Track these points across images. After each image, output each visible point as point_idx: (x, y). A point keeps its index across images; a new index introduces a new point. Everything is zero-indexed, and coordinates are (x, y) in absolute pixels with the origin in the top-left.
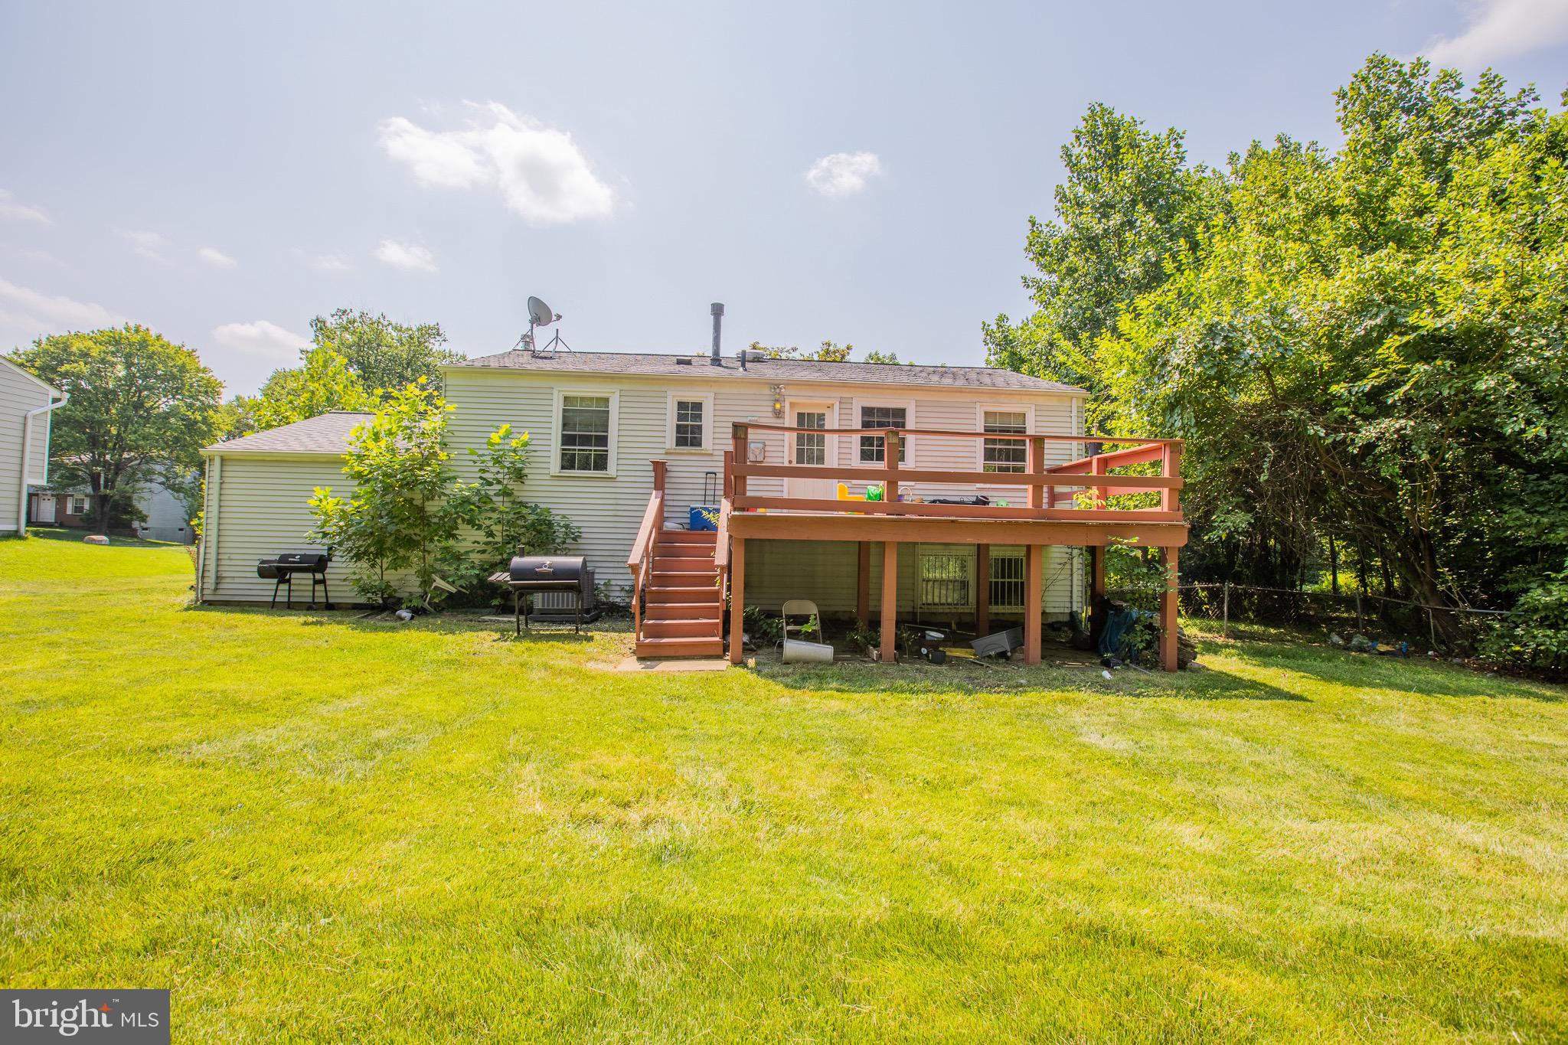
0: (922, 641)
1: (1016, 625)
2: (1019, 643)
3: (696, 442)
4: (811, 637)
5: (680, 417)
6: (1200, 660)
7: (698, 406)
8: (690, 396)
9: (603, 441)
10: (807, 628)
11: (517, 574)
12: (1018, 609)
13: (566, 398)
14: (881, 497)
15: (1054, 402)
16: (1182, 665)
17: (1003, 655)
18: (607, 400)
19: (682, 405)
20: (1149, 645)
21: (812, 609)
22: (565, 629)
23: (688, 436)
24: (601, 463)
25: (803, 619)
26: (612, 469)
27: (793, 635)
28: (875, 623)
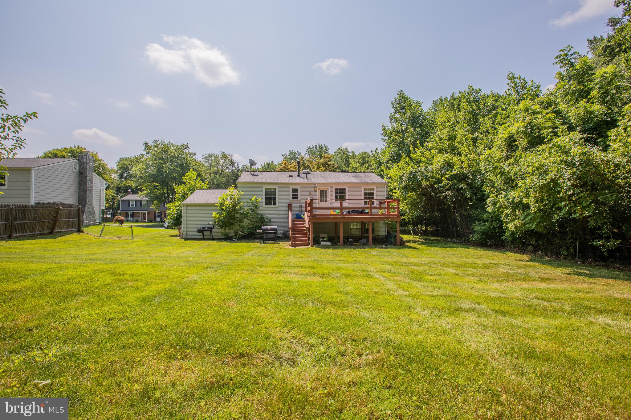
0: (349, 241)
1: (367, 238)
2: (368, 241)
3: (297, 198)
4: (326, 241)
5: (293, 192)
6: (406, 244)
7: (297, 189)
8: (295, 187)
9: (275, 198)
10: (325, 239)
11: (264, 230)
12: (367, 235)
13: (266, 189)
14: (339, 213)
15: (381, 186)
16: (401, 245)
17: (365, 244)
18: (275, 189)
19: (293, 189)
20: (395, 241)
21: (326, 236)
22: (273, 242)
23: (295, 197)
24: (275, 204)
25: (324, 238)
26: (277, 205)
27: (322, 241)
28: (339, 238)
